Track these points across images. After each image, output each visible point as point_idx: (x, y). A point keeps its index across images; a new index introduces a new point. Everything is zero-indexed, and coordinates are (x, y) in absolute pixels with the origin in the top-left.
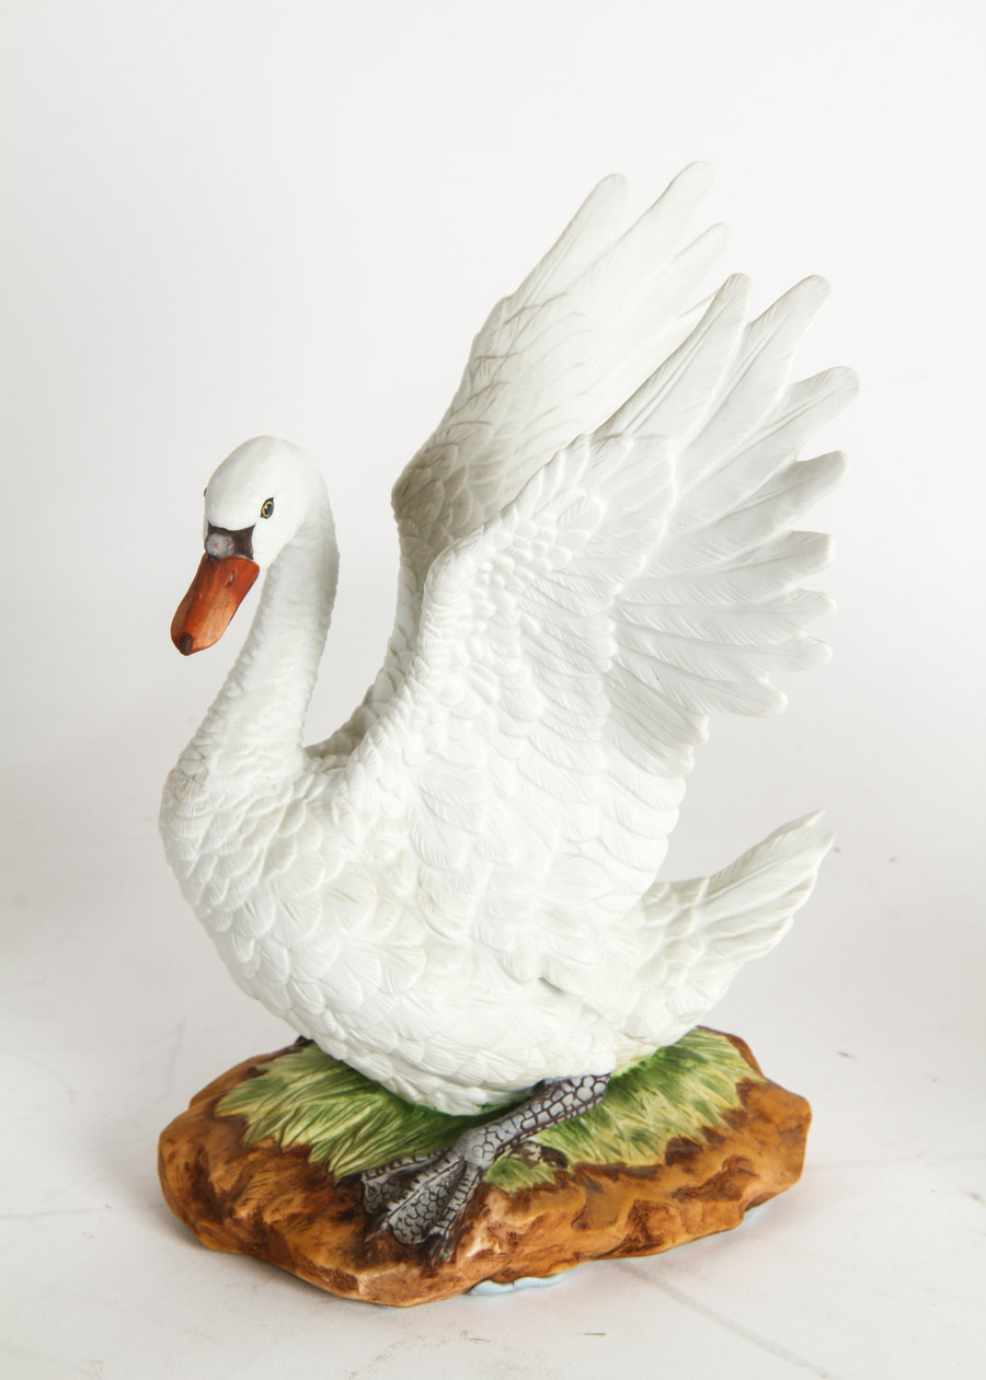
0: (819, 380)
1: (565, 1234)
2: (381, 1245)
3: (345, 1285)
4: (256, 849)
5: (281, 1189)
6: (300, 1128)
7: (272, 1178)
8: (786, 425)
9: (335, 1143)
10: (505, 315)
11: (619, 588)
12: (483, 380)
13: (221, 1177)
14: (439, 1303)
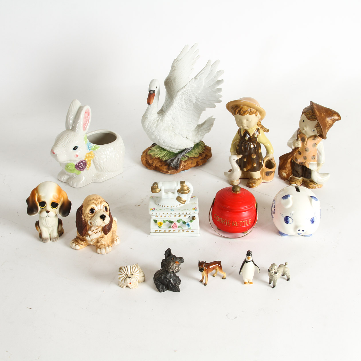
0: (220, 71)
1: (190, 165)
2: (171, 168)
3: (167, 173)
4: (154, 125)
5: (158, 162)
6: (158, 155)
7: (156, 161)
8: (216, 76)
9: (162, 157)
10: (175, 61)
11: (196, 95)
12: (173, 69)
13: (150, 162)
14: (177, 174)
